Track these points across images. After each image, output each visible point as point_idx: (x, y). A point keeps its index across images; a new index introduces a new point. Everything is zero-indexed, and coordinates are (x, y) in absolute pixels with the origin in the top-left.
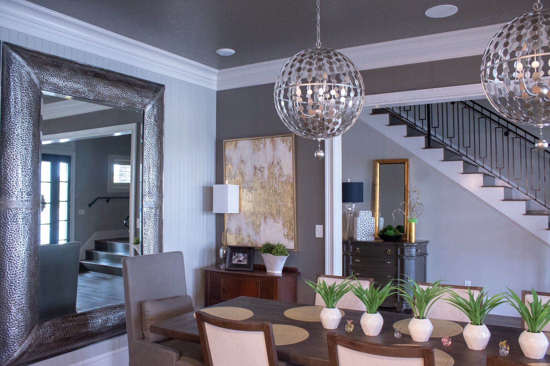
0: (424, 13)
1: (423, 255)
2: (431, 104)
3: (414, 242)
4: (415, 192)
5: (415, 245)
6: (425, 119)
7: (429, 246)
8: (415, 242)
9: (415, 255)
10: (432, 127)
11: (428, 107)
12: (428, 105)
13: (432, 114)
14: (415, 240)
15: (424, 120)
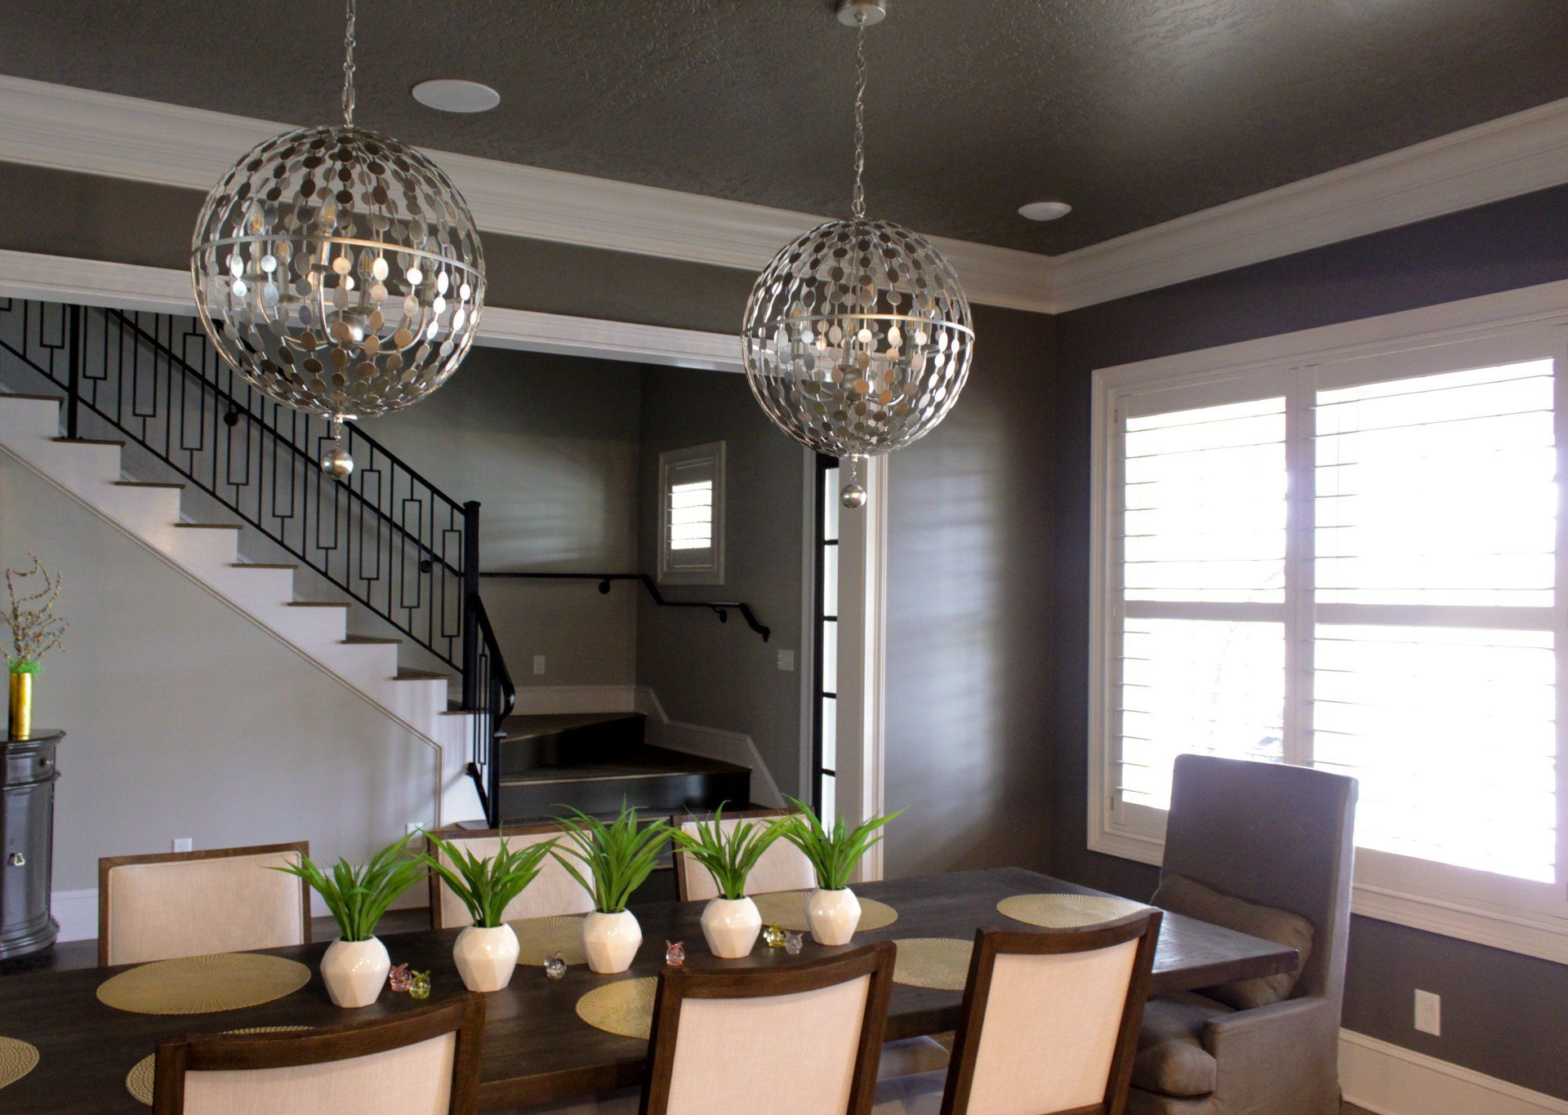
0: (413, 87)
1: (46, 777)
2: (86, 307)
3: (26, 738)
4: (24, 575)
5: (34, 745)
6: (62, 347)
7: (61, 748)
8: (30, 736)
9: (31, 780)
10: (85, 377)
11: (75, 314)
12: (75, 309)
13: (85, 336)
14: (32, 731)
15: (56, 351)
